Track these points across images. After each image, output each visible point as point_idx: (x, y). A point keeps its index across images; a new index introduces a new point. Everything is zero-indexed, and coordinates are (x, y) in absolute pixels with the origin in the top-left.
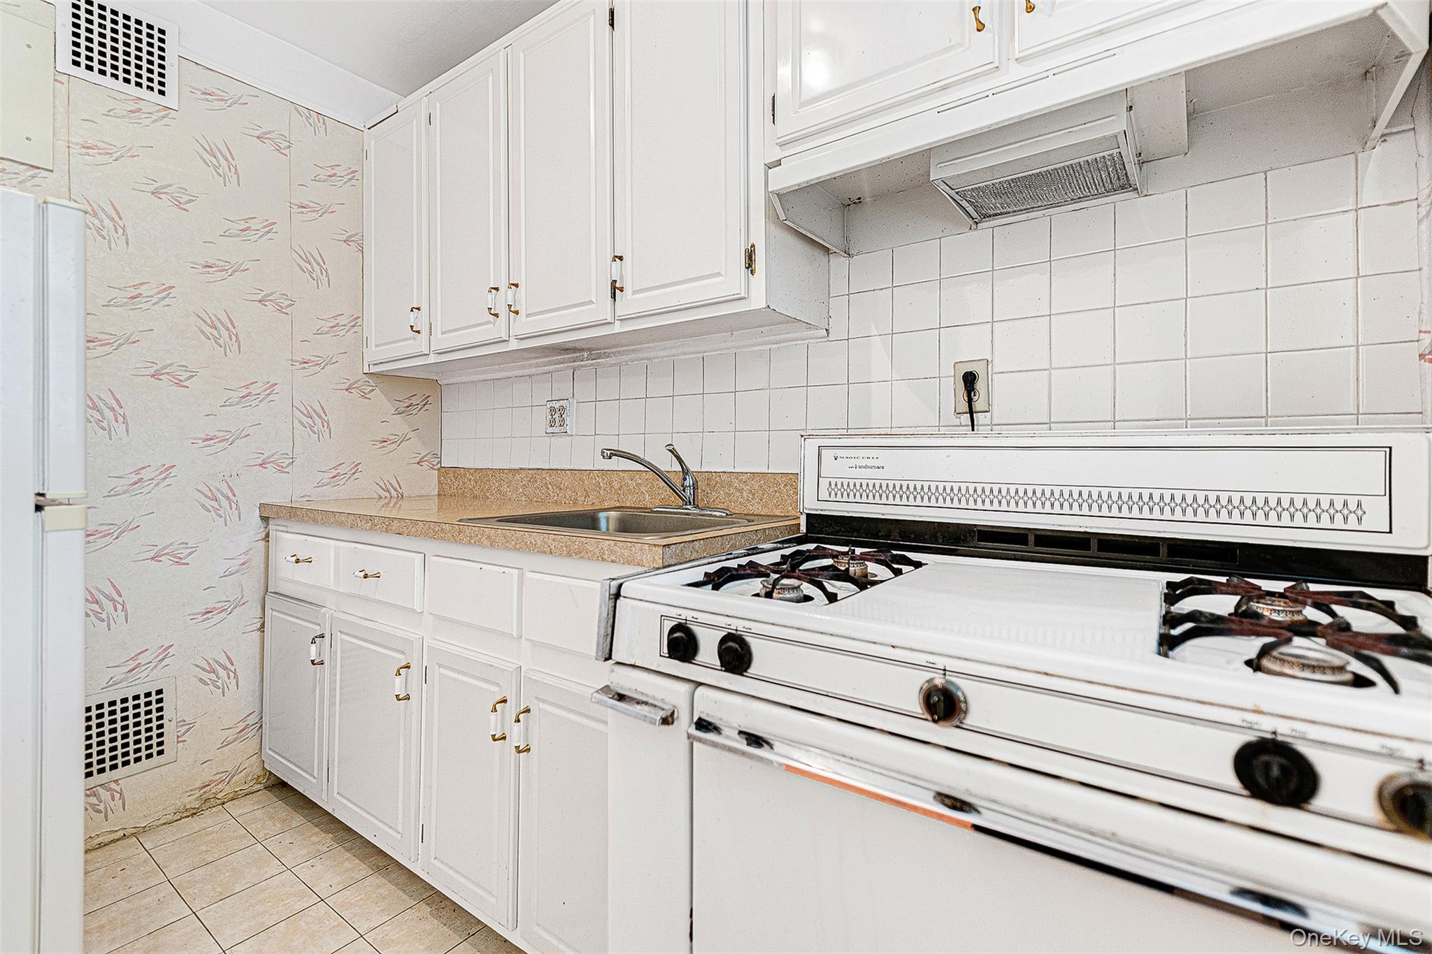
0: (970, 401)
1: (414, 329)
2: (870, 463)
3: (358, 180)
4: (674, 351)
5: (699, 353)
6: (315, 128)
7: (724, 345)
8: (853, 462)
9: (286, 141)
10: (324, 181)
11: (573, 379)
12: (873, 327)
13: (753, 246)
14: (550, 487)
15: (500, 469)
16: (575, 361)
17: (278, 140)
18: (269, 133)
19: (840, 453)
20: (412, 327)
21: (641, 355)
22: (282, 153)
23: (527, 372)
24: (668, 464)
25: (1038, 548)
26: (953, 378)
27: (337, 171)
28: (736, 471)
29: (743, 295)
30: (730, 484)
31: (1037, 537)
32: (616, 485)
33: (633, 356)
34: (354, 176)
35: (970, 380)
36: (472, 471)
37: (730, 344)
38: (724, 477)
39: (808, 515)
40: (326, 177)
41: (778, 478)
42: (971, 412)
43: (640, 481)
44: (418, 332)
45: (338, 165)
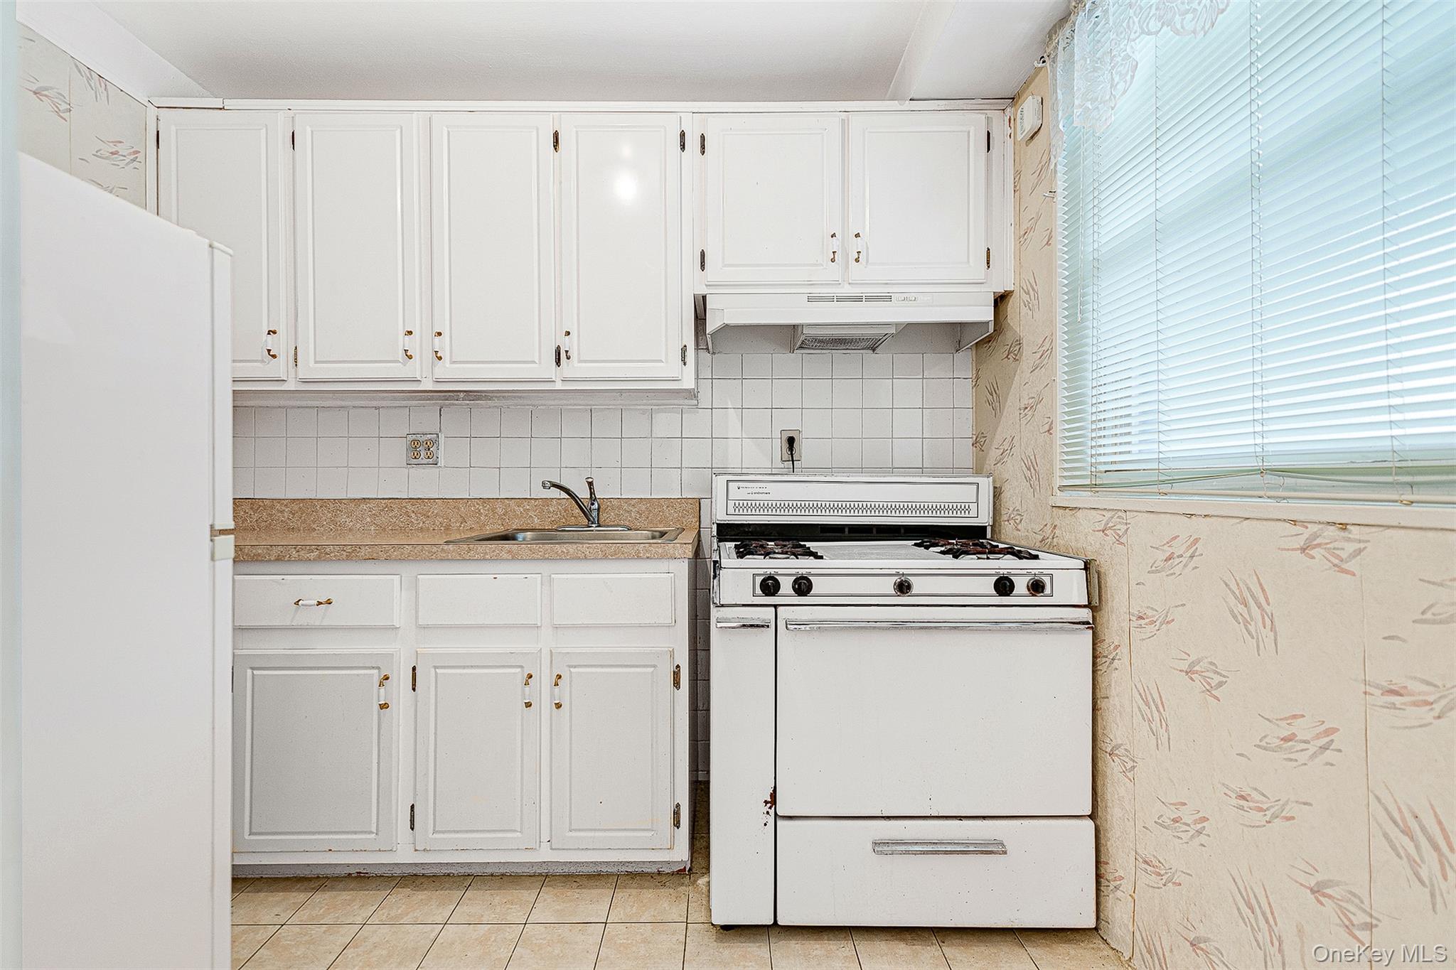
0: (792, 455)
1: (271, 353)
2: (761, 490)
3: (140, 162)
4: (561, 402)
5: (587, 405)
6: (96, 92)
7: (612, 402)
8: (750, 491)
9: (66, 103)
10: (106, 158)
11: (441, 415)
12: (730, 403)
13: (685, 346)
14: (413, 515)
15: (335, 500)
16: (447, 400)
17: (55, 100)
18: (46, 89)
19: (741, 484)
20: (269, 351)
21: (526, 402)
22: (62, 117)
23: (375, 403)
24: (583, 494)
25: (851, 535)
26: (780, 440)
27: (119, 148)
28: (623, 497)
29: (680, 378)
30: (620, 507)
31: (849, 529)
32: (500, 511)
33: (521, 402)
34: (137, 157)
35: (791, 441)
36: (285, 502)
37: (619, 402)
38: (615, 502)
39: (719, 525)
40: (108, 154)
41: (661, 501)
42: (793, 461)
43: (528, 507)
44: (274, 356)
45: (121, 142)
